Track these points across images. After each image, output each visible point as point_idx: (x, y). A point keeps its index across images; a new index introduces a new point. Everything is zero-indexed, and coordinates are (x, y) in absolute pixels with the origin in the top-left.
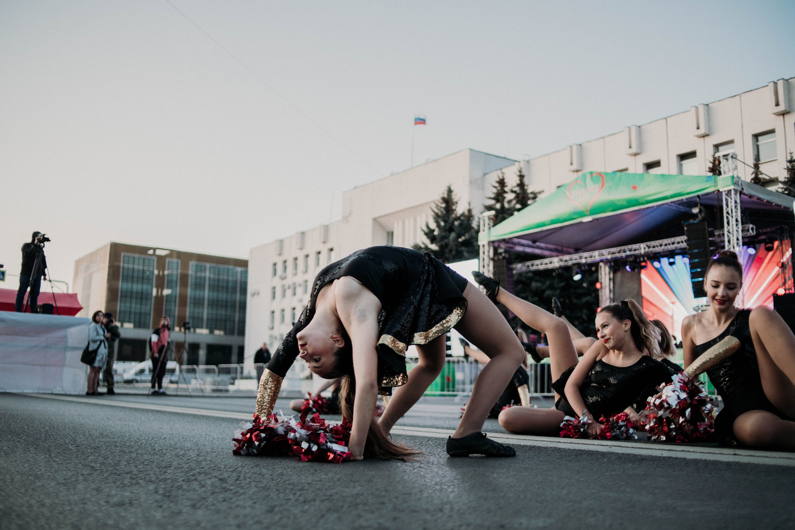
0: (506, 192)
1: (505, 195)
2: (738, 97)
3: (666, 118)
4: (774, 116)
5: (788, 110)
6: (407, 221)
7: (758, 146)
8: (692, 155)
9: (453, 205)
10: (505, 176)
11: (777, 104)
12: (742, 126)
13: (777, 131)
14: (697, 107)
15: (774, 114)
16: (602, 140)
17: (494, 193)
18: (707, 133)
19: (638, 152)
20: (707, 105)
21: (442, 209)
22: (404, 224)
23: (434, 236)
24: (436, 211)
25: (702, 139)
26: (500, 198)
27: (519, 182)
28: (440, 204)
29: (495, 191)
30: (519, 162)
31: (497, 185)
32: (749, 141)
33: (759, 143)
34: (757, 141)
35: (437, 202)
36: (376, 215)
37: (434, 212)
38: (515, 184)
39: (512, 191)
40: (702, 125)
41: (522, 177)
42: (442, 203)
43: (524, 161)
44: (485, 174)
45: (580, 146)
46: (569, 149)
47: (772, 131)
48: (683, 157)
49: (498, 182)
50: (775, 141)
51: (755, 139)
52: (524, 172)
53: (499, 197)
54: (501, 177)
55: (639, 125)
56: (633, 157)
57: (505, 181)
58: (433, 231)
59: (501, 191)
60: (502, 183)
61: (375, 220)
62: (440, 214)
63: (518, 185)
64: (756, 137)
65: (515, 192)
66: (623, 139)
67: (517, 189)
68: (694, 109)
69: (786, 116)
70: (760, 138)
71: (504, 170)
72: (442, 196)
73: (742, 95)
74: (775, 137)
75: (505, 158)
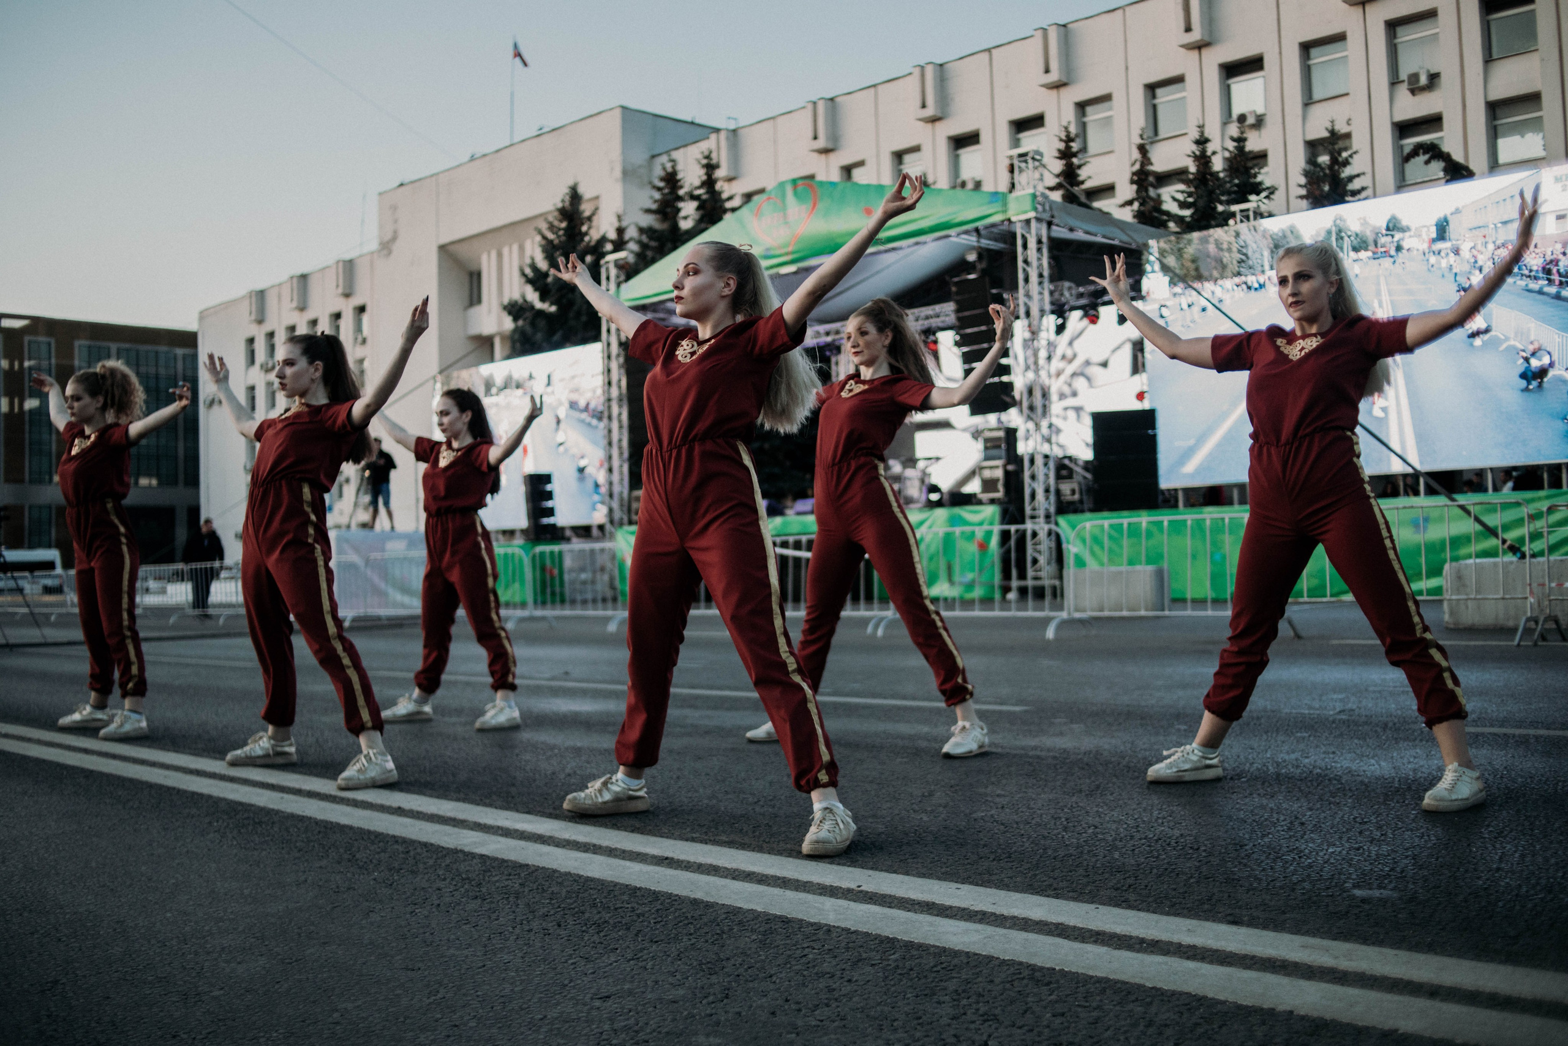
0: (680, 199)
1: (681, 205)
2: (1120, 12)
3: (989, 50)
4: (1183, 50)
5: (1207, 39)
6: (506, 251)
7: (1155, 107)
8: (1034, 122)
9: (583, 224)
10: (679, 167)
11: (1188, 29)
12: (1127, 68)
13: (1187, 78)
14: (1045, 30)
15: (1182, 46)
16: (872, 90)
17: (656, 201)
18: (1065, 80)
19: (939, 115)
20: (1064, 26)
21: (561, 233)
22: (500, 255)
23: (546, 285)
24: (551, 236)
25: (1054, 92)
26: (669, 210)
27: (705, 178)
28: (556, 223)
29: (657, 196)
30: (720, 131)
31: (662, 184)
32: (1138, 96)
33: (1156, 101)
34: (1154, 97)
35: (551, 219)
36: (445, 239)
37: (544, 237)
38: (697, 183)
39: (693, 197)
40: (1054, 65)
41: (710, 167)
42: (561, 221)
43: (727, 130)
44: (653, 157)
45: (829, 103)
46: (810, 107)
47: (1179, 80)
48: (1022, 125)
49: (662, 179)
50: (1184, 98)
51: (1150, 94)
52: (716, 159)
53: (667, 208)
54: (669, 170)
55: (939, 62)
56: (929, 125)
57: (680, 176)
58: (546, 275)
59: (669, 197)
60: (671, 180)
61: (442, 248)
62: (556, 242)
63: (703, 184)
64: (1152, 89)
65: (697, 198)
66: (910, 89)
67: (701, 192)
68: (1039, 33)
69: (1204, 51)
70: (1159, 92)
71: (675, 155)
72: (560, 205)
73: (1127, 9)
74: (1184, 90)
75: (692, 123)
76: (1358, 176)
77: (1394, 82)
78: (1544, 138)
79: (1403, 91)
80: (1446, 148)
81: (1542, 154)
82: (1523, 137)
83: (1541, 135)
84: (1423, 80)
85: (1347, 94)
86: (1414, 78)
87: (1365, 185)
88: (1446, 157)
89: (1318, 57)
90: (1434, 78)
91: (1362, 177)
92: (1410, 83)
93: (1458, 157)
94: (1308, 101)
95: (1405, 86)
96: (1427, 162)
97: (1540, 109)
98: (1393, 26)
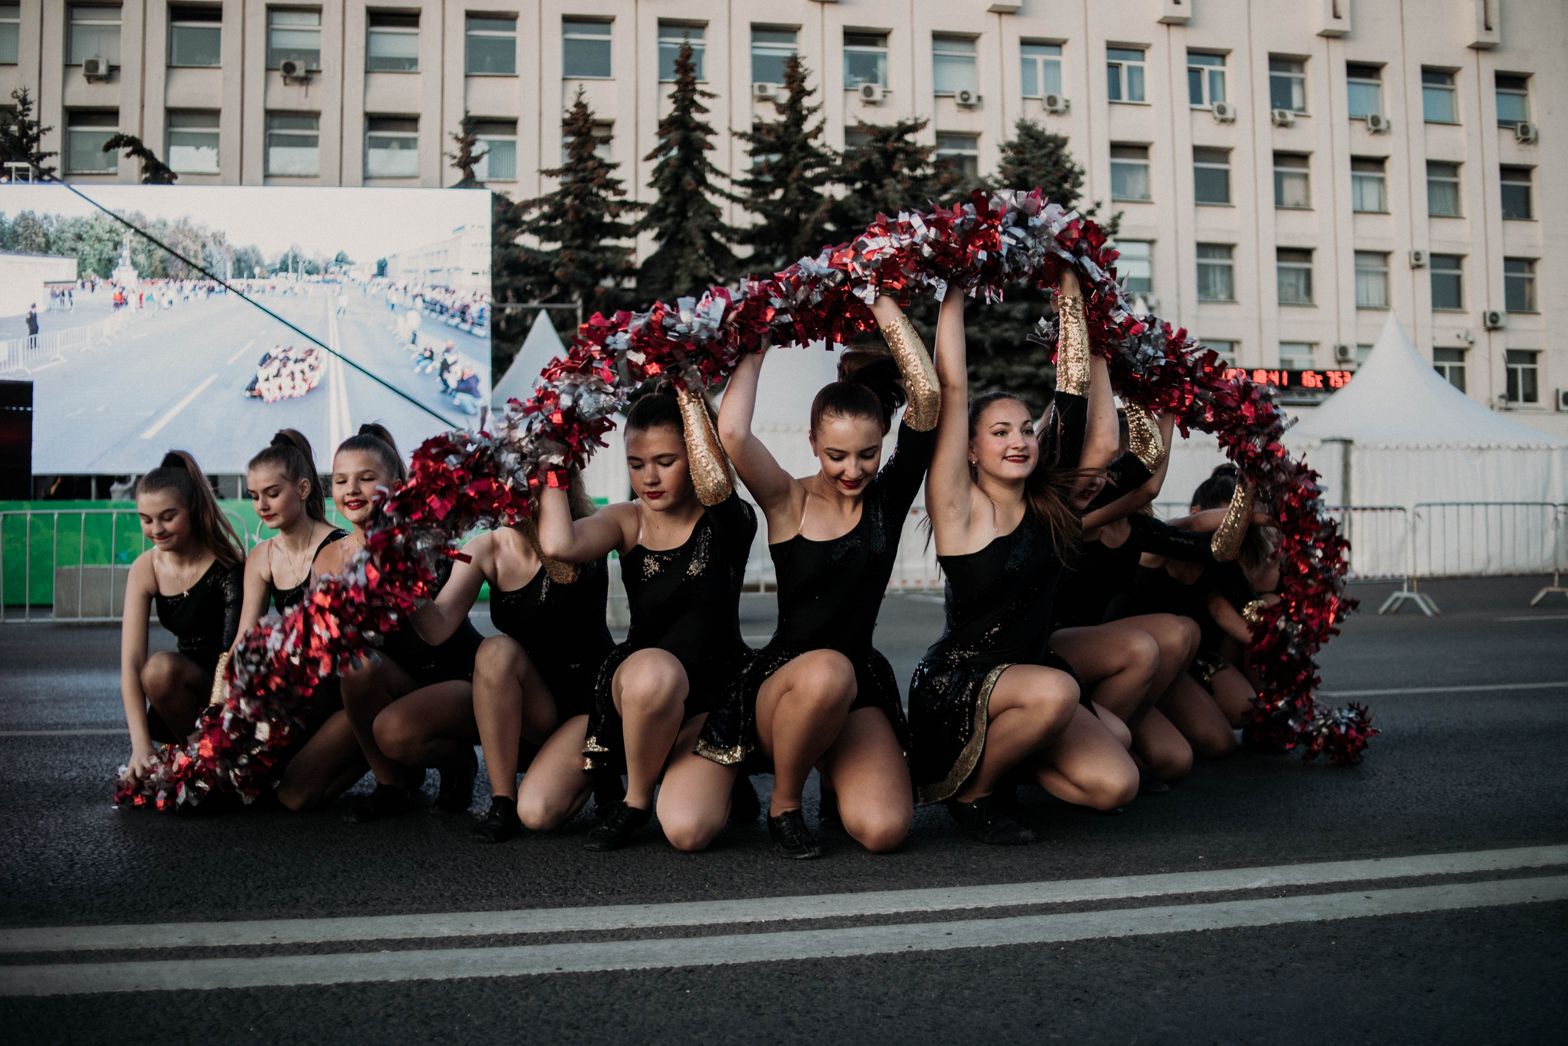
76: (50, 154)
77: (68, 65)
78: (218, 154)
79: (78, 77)
80: (147, 145)
81: (216, 170)
82: (198, 148)
83: (215, 151)
84: (102, 70)
85: (16, 65)
86: (92, 66)
87: (53, 166)
88: (148, 155)
90: (113, 71)
91: (54, 157)
92: (87, 69)
93: (159, 157)
95: (82, 70)
96: (128, 155)
97: (218, 126)
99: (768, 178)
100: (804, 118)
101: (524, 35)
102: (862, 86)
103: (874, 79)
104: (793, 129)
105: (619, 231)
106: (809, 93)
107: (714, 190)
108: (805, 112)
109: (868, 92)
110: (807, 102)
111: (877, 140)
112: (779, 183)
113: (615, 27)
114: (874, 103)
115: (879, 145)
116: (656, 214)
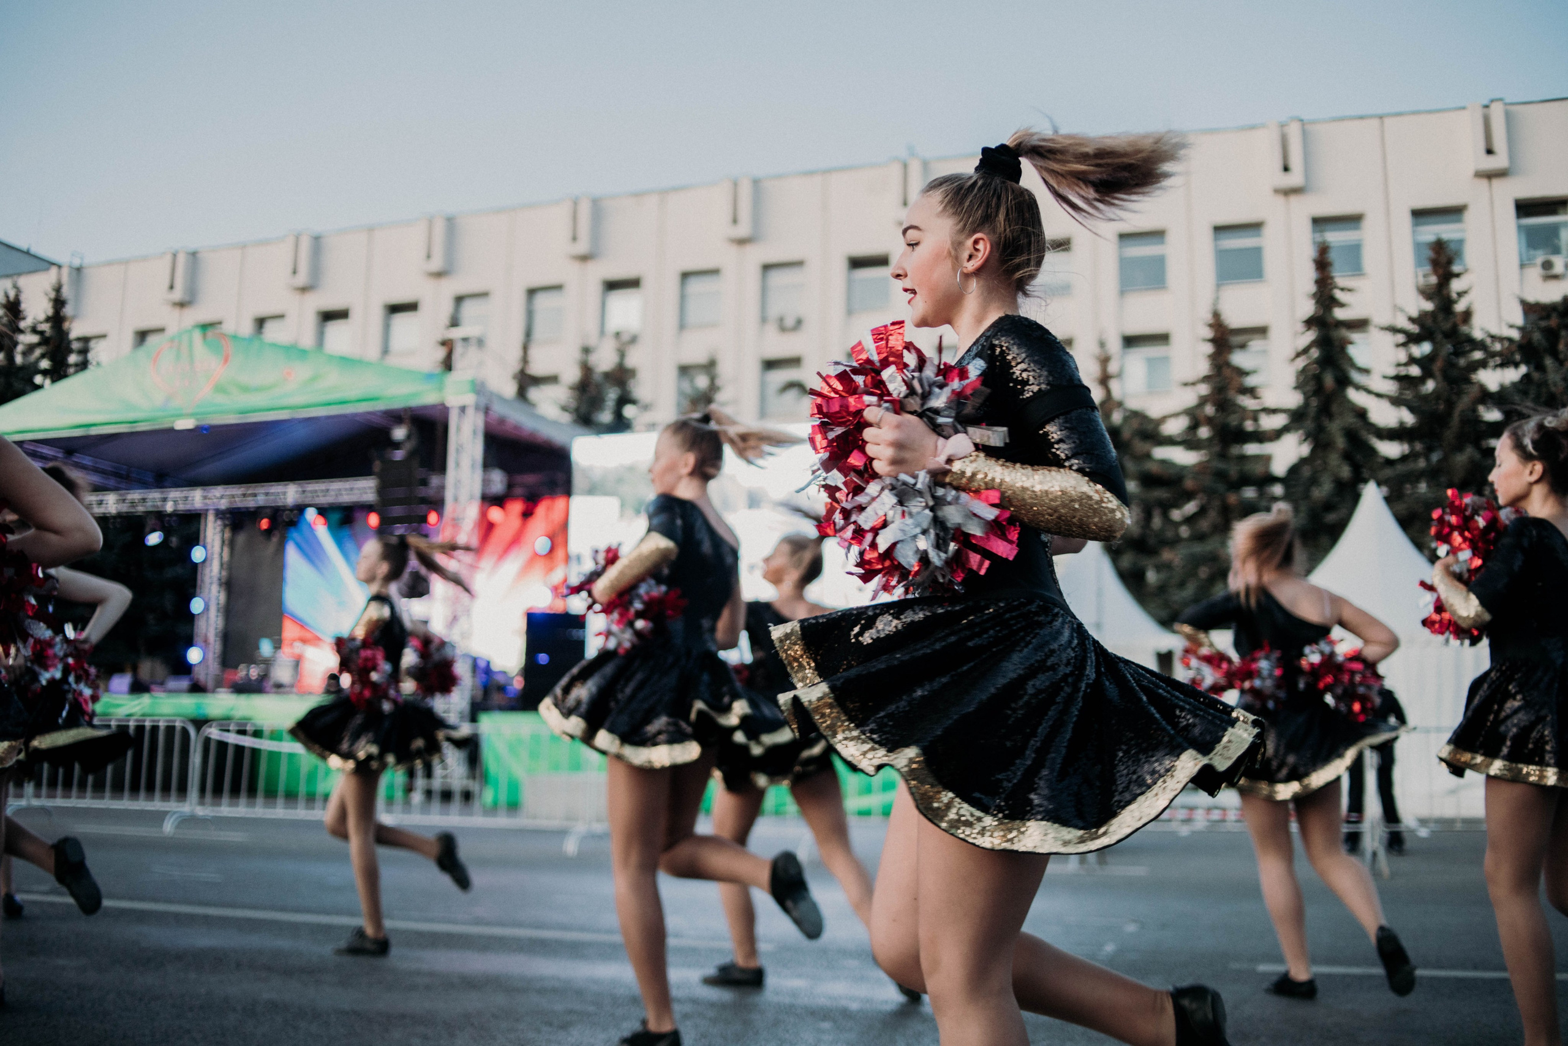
0: (19, 330)
1: (19, 337)
3: (369, 228)
4: (568, 259)
5: (591, 252)
7: (532, 311)
8: (411, 307)
10: (23, 298)
11: (574, 239)
12: (510, 270)
13: (567, 287)
14: (430, 220)
15: (567, 255)
16: (240, 250)
18: (445, 269)
19: (310, 284)
20: (451, 219)
25: (435, 280)
27: (50, 312)
30: (60, 267)
32: (519, 299)
33: (534, 306)
34: (532, 301)
38: (42, 317)
39: (34, 330)
40: (436, 253)
41: (59, 303)
43: (71, 266)
45: (192, 257)
46: (171, 257)
47: (559, 287)
48: (396, 309)
50: (562, 305)
51: (529, 298)
52: (66, 292)
54: (12, 297)
55: (316, 234)
56: (299, 294)
57: (23, 306)
59: (8, 327)
60: (13, 309)
63: (48, 319)
64: (532, 292)
65: (42, 333)
66: (283, 254)
67: (46, 327)
68: (425, 220)
69: (588, 264)
70: (537, 297)
71: (22, 282)
74: (563, 298)
77: (764, 320)
79: (772, 330)
84: (790, 322)
86: (782, 319)
89: (695, 286)
90: (799, 323)
92: (778, 323)
94: (682, 326)
95: (773, 325)
98: (767, 268)
99: (1415, 371)
100: (1455, 302)
101: (1173, 250)
102: (1540, 258)
103: (1557, 251)
104: (1441, 317)
105: (1260, 437)
106: (1458, 275)
107: (1358, 387)
108: (1454, 296)
109: (1547, 265)
110: (1456, 285)
111: (1542, 319)
112: (1427, 374)
113: (1267, 231)
114: (1556, 277)
115: (1543, 324)
116: (1297, 417)
